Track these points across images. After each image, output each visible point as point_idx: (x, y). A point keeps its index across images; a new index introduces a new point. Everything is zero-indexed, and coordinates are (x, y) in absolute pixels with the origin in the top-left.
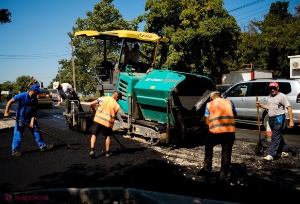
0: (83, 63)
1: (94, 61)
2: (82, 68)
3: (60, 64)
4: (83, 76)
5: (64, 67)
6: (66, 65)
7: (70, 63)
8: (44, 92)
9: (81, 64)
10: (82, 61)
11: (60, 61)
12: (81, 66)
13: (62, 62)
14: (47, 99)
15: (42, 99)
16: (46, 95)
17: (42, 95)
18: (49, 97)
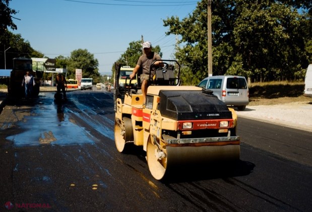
14: (221, 138)
15: (205, 139)
16: (219, 124)
17: (204, 123)
18: (229, 129)
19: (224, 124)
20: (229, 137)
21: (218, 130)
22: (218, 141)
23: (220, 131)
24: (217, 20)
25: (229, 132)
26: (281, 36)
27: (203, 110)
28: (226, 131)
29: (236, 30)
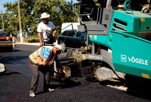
0: (28, 6)
1: (38, 4)
2: (26, 10)
3: (5, 7)
4: (28, 18)
5: (9, 10)
6: (11, 8)
7: (15, 6)
8: (4, 34)
9: (26, 7)
10: (27, 4)
11: (5, 4)
12: (26, 8)
13: (7, 6)
14: (7, 41)
15: (2, 42)
16: (6, 38)
17: (2, 38)
18: (9, 39)
19: (8, 38)
20: (9, 41)
21: (6, 39)
22: (6, 42)
23: (7, 40)
24: (26, 4)
25: (9, 40)
26: (55, 11)
27: (1, 35)
28: (8, 40)
29: (34, 9)
